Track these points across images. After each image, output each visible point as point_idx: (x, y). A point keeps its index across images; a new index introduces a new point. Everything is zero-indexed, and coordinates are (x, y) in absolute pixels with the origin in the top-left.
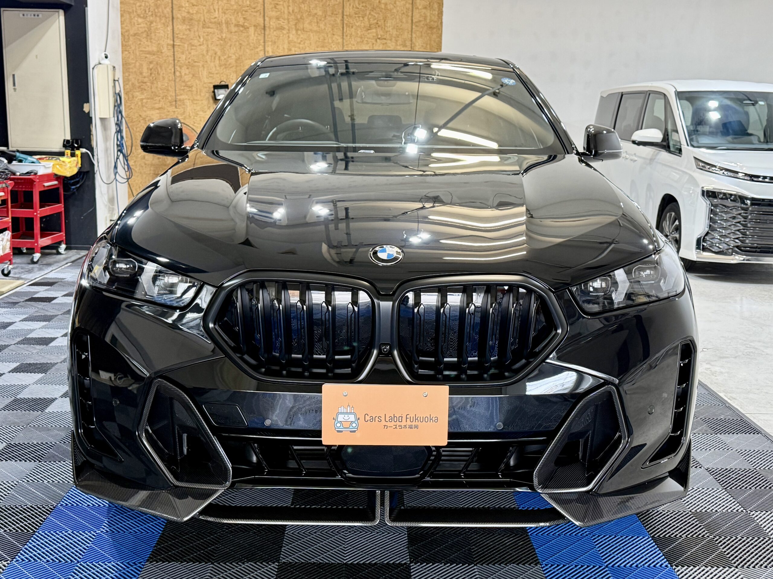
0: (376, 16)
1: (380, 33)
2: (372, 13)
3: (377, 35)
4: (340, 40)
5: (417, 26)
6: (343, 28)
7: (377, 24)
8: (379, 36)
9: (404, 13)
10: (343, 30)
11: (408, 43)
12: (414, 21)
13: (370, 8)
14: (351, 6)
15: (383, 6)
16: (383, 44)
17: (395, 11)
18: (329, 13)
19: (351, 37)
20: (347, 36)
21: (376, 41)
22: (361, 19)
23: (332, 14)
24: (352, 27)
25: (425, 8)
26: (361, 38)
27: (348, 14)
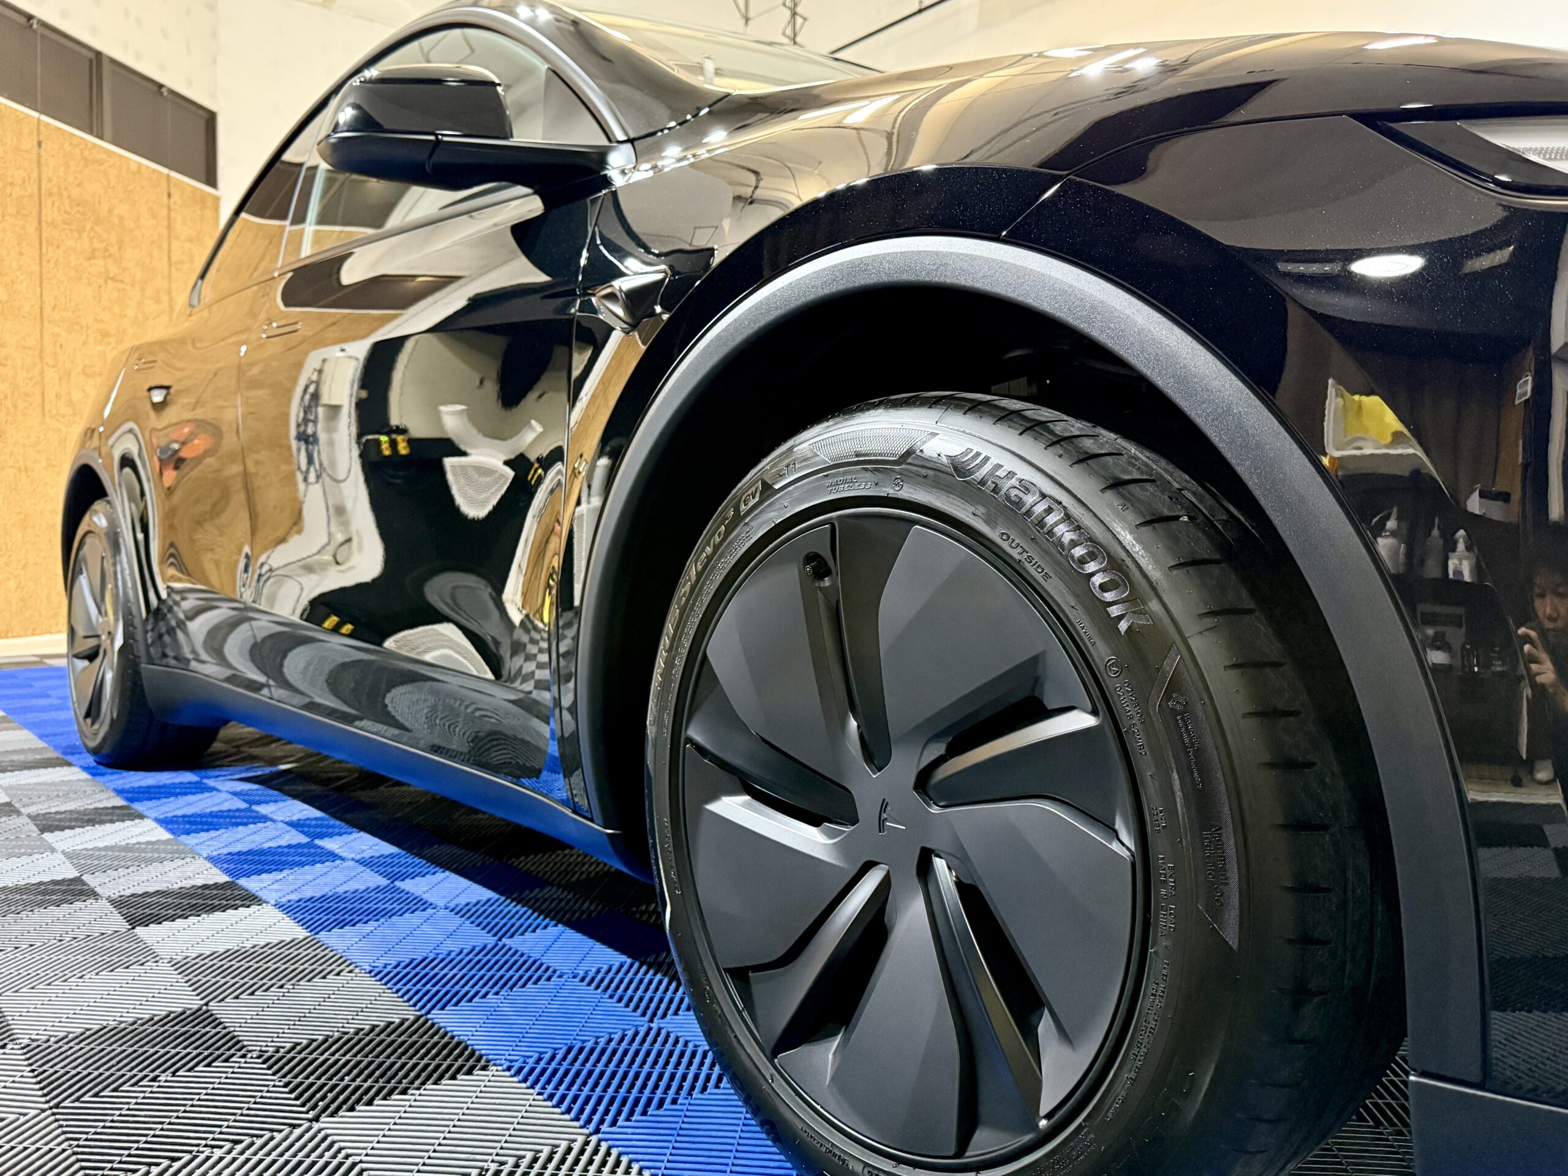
0: (105, 236)
1: (113, 269)
2: (97, 228)
3: (107, 272)
4: (37, 268)
5: (177, 269)
6: (41, 244)
7: (106, 250)
8: (111, 275)
9: (153, 242)
10: (41, 249)
11: (164, 298)
12: (174, 259)
13: (92, 219)
14: (57, 204)
15: (116, 220)
16: (119, 291)
17: (137, 233)
18: (11, 210)
19: (56, 263)
20: (48, 261)
21: (106, 282)
22: (76, 235)
23: (18, 213)
24: (58, 247)
25: (191, 240)
26: (77, 271)
27: (50, 220)
